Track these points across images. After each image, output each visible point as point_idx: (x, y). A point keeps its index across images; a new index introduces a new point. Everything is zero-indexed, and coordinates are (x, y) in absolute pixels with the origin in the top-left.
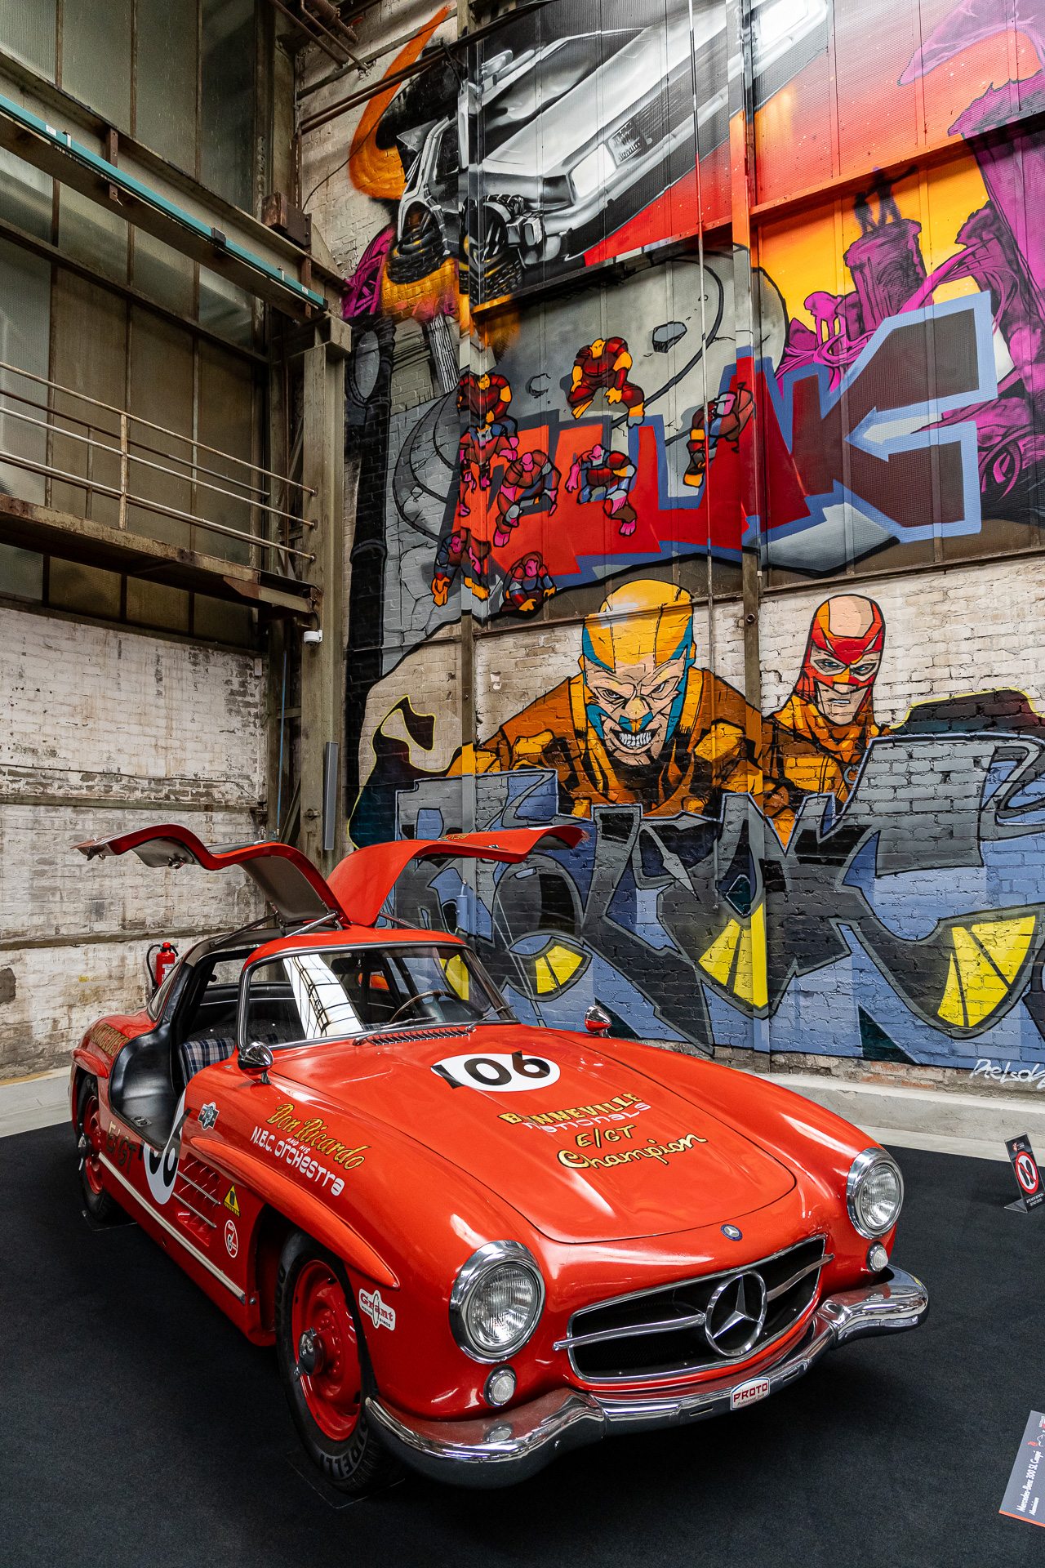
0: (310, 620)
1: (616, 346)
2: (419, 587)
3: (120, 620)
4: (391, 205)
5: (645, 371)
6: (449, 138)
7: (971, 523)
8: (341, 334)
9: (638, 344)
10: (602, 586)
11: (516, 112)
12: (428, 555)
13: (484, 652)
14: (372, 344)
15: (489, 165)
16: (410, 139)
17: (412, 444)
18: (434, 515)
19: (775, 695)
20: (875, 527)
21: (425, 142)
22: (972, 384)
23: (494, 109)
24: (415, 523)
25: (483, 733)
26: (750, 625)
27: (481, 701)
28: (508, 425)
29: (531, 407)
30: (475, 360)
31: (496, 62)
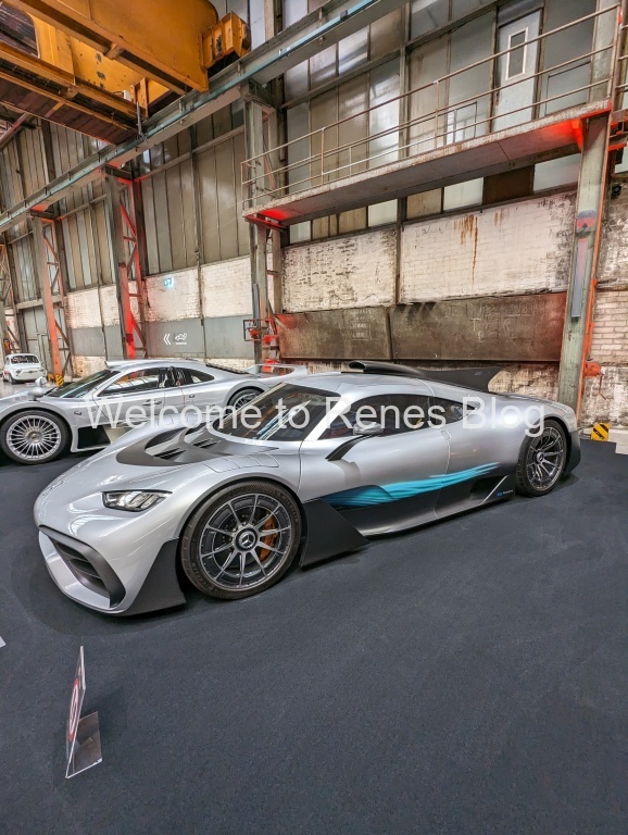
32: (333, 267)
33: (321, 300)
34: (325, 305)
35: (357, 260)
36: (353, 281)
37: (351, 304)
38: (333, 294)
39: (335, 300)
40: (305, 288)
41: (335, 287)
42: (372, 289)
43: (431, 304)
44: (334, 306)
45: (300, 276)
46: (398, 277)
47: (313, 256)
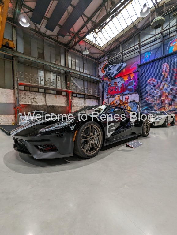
0: (100, 98)
1: (116, 82)
2: (106, 95)
3: (91, 99)
4: (104, 74)
5: (118, 84)
6: (107, 70)
7: (133, 92)
8: (101, 81)
9: (117, 82)
10: (115, 95)
11: (111, 69)
12: (106, 94)
13: (109, 99)
14: (103, 82)
15: (109, 71)
16: (105, 70)
17: (105, 88)
18: (107, 91)
19: (124, 101)
20: (129, 92)
21: (106, 70)
22: (133, 85)
23: (110, 68)
24: (106, 92)
25: (109, 103)
26: (123, 97)
27: (109, 102)
28: (111, 86)
29: (112, 85)
30: (109, 83)
31: (110, 65)
32: (32, 97)
33: (29, 102)
34: (30, 103)
35: (37, 97)
36: (36, 100)
37: (36, 104)
38: (32, 102)
39: (32, 103)
40: (24, 99)
41: (32, 100)
42: (41, 102)
43: (54, 106)
44: (32, 104)
45: (22, 96)
46: (46, 101)
47: (27, 94)
